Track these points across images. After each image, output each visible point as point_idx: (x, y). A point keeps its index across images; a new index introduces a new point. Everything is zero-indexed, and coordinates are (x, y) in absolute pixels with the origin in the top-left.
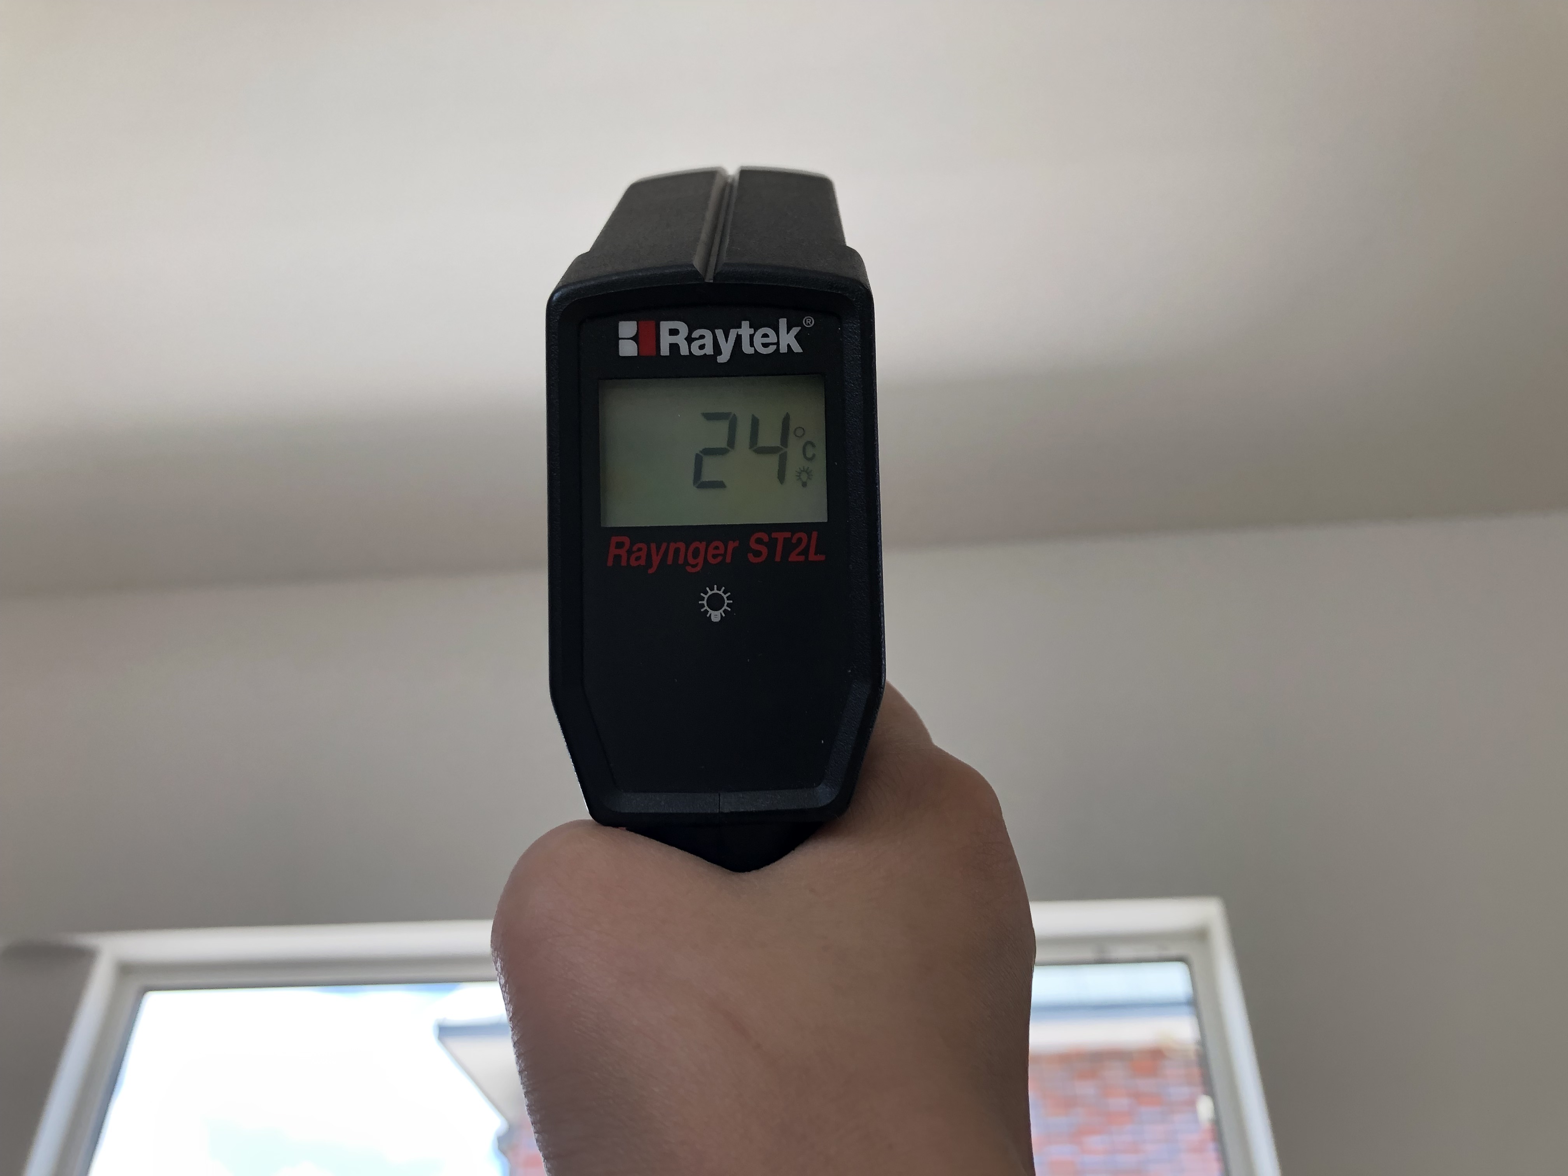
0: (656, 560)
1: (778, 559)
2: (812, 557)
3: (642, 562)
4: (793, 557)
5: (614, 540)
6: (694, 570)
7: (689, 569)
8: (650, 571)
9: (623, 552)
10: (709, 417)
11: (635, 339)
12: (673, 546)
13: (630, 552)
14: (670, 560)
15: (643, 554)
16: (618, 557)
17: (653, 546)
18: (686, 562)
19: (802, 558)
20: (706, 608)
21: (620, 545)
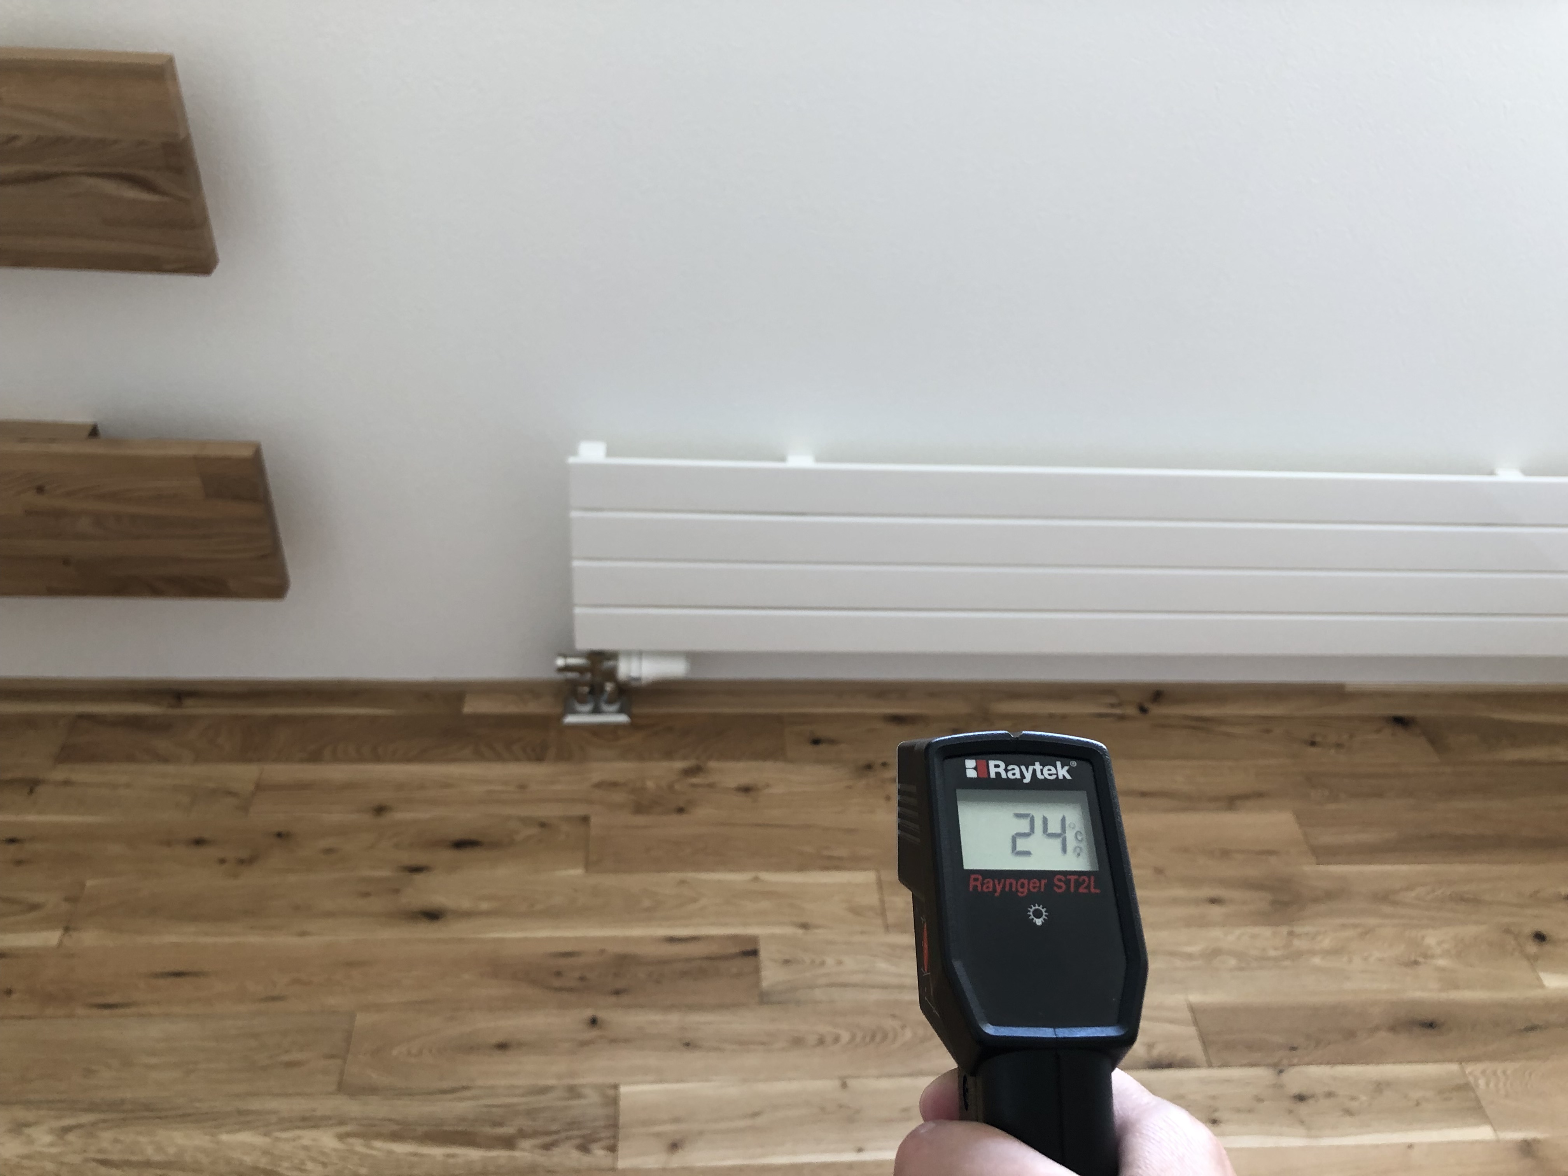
0: (999, 889)
1: (1072, 889)
2: (1093, 890)
3: (991, 890)
4: (1082, 890)
5: (973, 876)
6: (1022, 895)
7: (1019, 894)
8: (997, 894)
9: (979, 884)
10: (1019, 816)
11: (975, 769)
12: (1008, 882)
13: (982, 884)
14: (1007, 889)
15: (991, 885)
16: (975, 887)
17: (996, 882)
18: (1017, 891)
19: (1085, 891)
20: (1032, 917)
21: (976, 880)
